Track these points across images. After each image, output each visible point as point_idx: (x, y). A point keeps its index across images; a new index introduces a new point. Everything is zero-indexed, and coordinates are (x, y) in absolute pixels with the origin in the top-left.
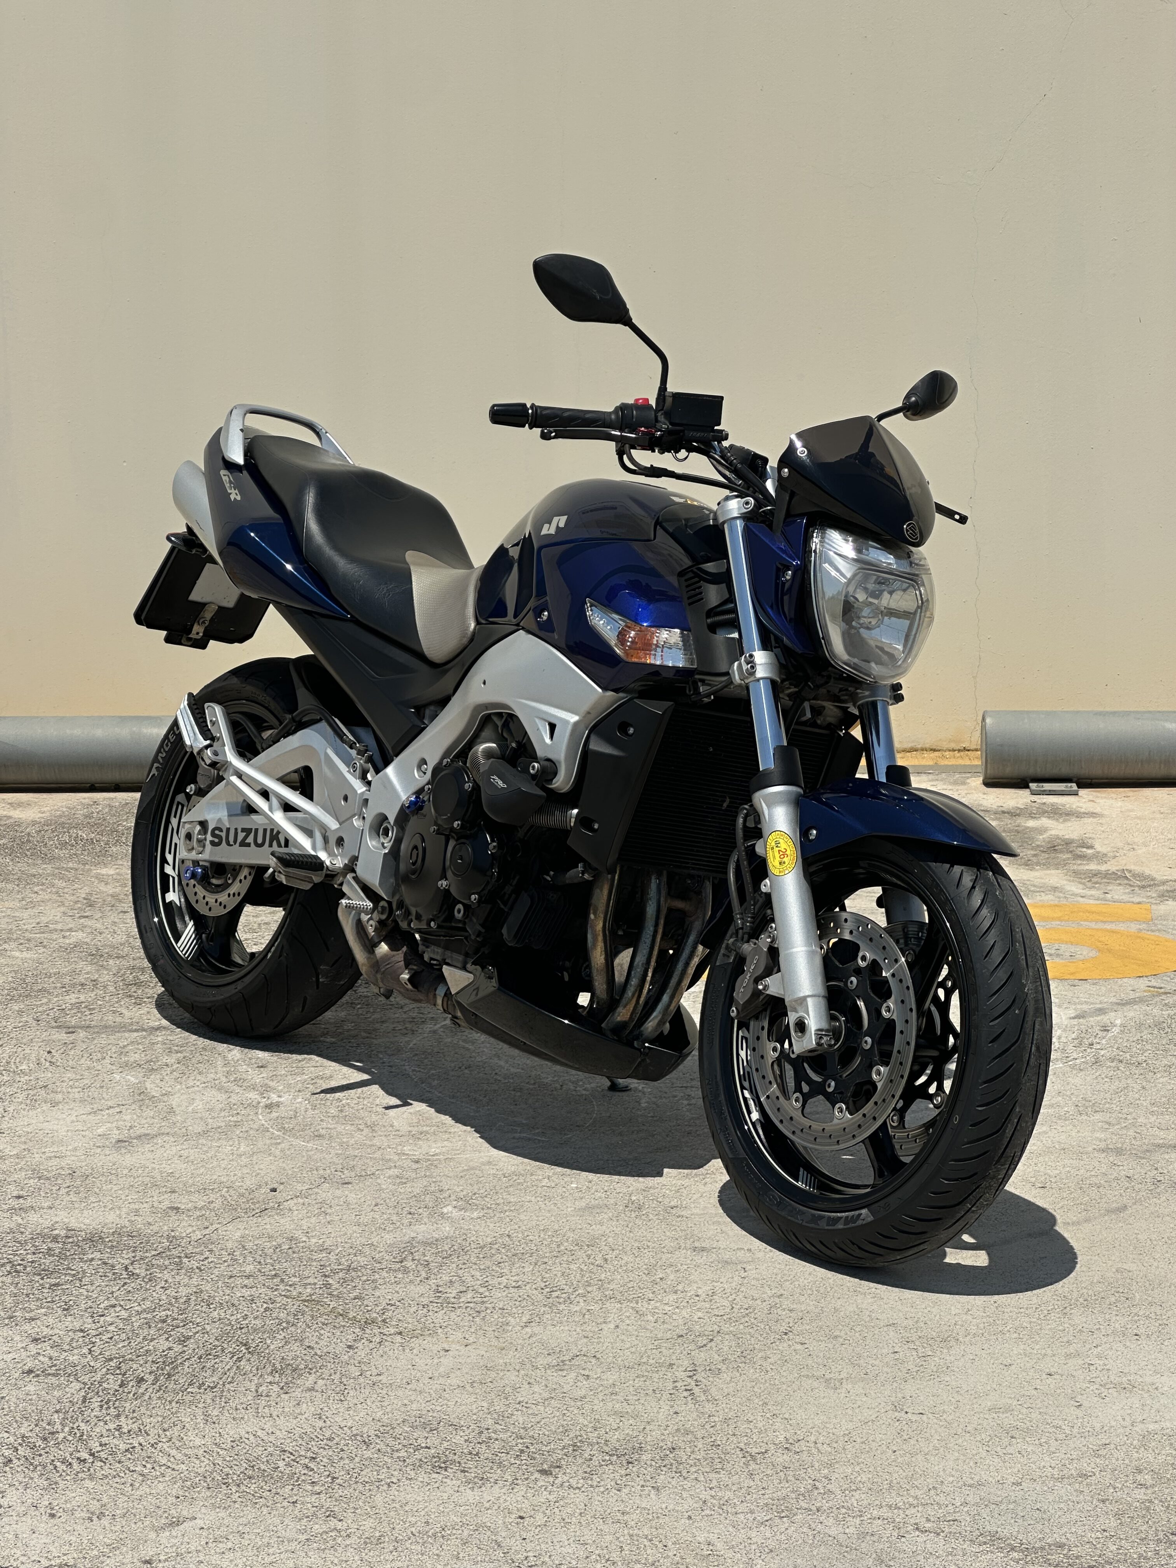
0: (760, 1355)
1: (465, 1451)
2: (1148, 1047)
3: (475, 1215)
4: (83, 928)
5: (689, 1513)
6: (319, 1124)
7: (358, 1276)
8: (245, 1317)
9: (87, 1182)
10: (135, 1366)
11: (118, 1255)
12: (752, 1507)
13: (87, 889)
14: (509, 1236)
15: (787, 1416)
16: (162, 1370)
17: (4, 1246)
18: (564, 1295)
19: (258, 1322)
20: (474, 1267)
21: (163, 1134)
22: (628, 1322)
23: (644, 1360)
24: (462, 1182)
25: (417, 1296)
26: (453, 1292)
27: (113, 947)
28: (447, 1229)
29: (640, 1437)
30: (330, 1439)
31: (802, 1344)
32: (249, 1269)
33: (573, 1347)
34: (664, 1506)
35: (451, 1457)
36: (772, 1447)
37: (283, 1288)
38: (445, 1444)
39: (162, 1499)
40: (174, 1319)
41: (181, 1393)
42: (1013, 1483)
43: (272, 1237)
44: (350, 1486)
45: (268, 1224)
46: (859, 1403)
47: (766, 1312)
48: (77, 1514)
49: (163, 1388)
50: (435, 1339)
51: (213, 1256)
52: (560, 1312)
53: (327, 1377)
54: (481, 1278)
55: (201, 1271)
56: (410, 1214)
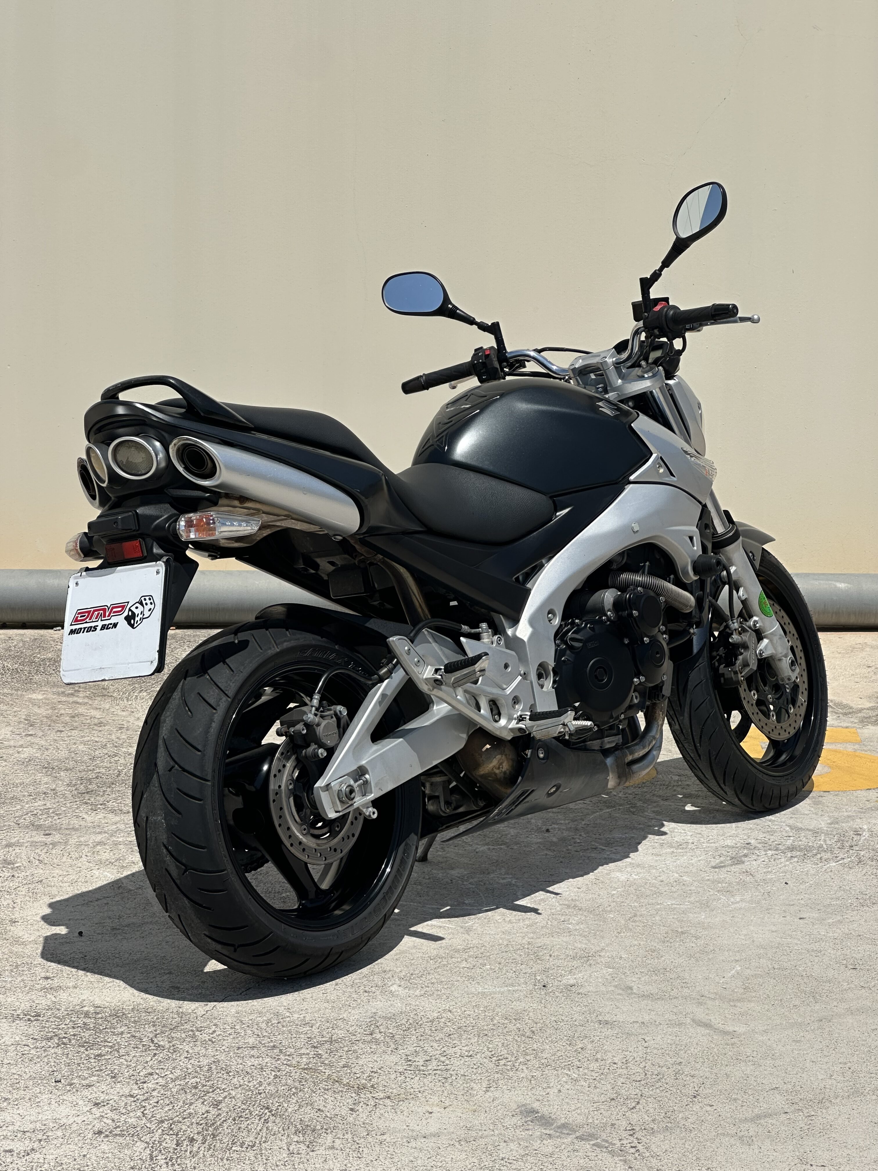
0: (681, 1115)
3: (418, 993)
4: (31, 745)
7: (340, 1047)
8: (260, 1082)
10: (184, 1127)
11: (142, 1029)
13: (25, 712)
14: (450, 1011)
16: (207, 1131)
17: (47, 1021)
18: (509, 1063)
20: (430, 1038)
21: (147, 923)
22: (567, 1087)
23: (590, 1121)
24: (398, 963)
25: (393, 1064)
26: (420, 1061)
28: (398, 1005)
31: (711, 1106)
32: (251, 1041)
37: (283, 1058)
40: (204, 1086)
41: (228, 1152)
46: (772, 1158)
47: (673, 1077)
49: (212, 1147)
50: (418, 1103)
51: (218, 1029)
52: (511, 1078)
53: (341, 1137)
54: (439, 1048)
55: (213, 1042)
56: (366, 992)
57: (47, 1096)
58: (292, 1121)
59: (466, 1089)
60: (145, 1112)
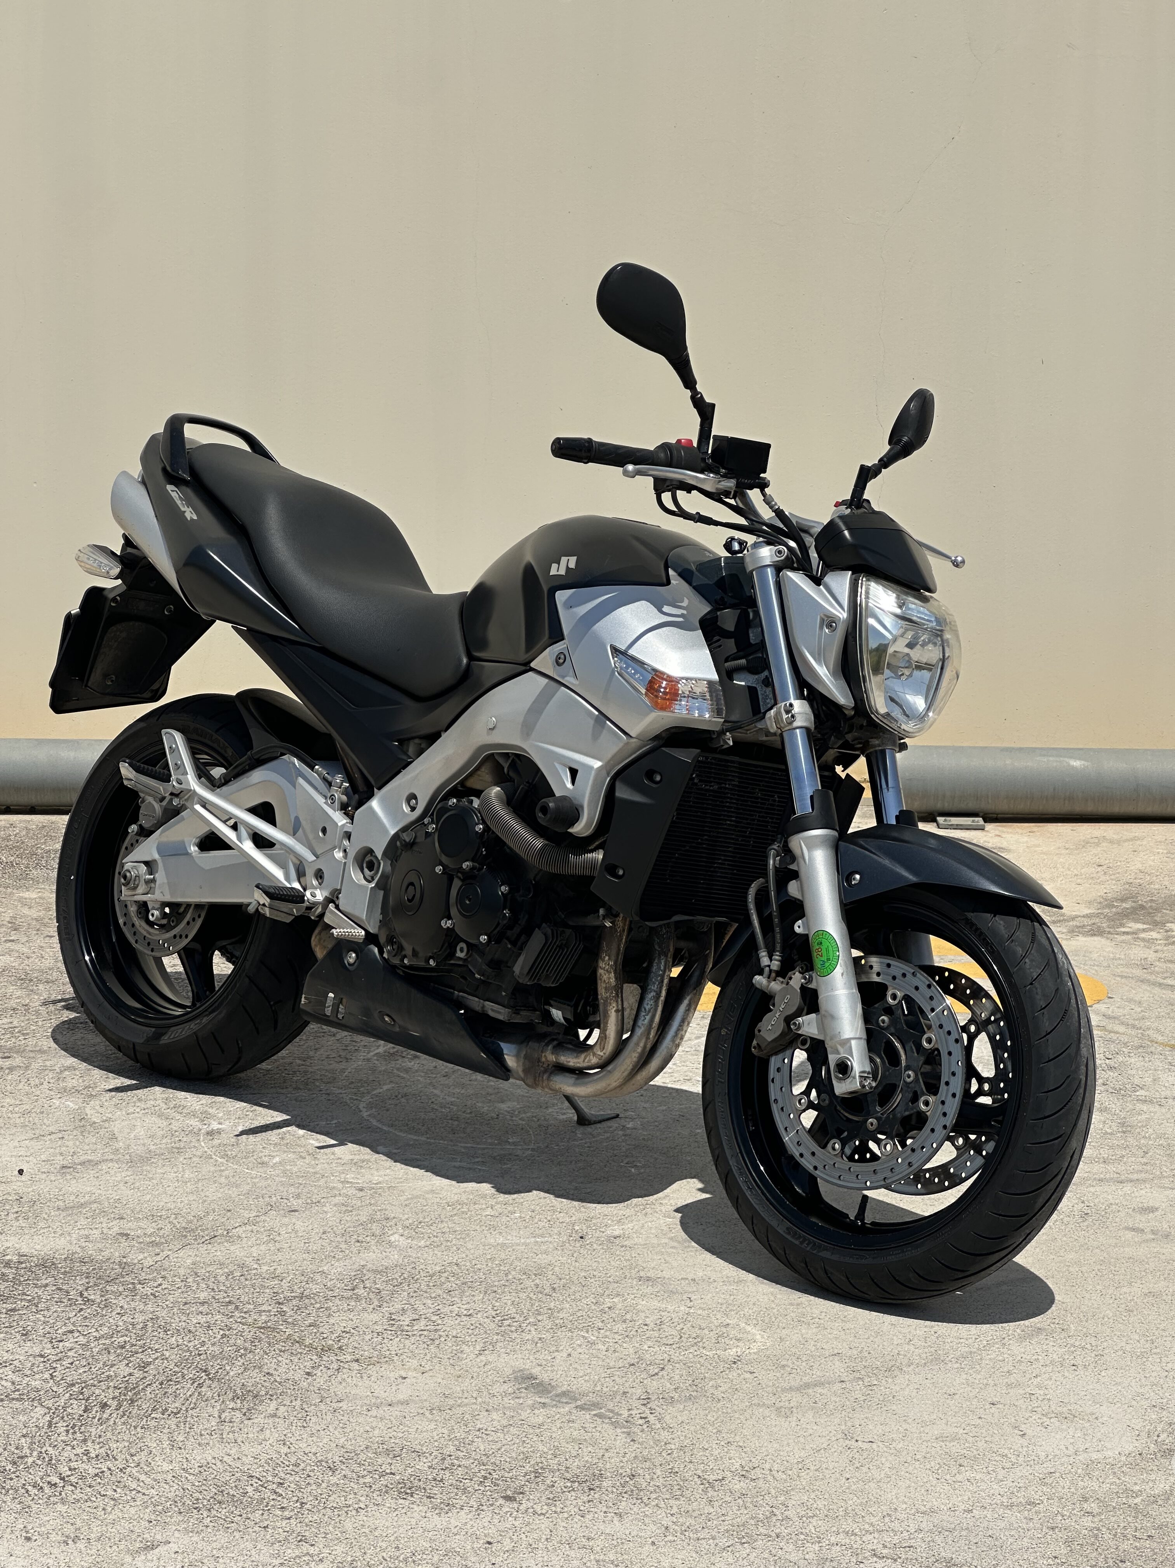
0: (711, 1383)
1: (430, 1477)
3: (422, 1243)
4: (10, 952)
5: (653, 1539)
6: (262, 1152)
7: (312, 1304)
8: (203, 1344)
9: (35, 1207)
10: (97, 1392)
11: (72, 1281)
12: (714, 1533)
13: (11, 913)
14: (457, 1265)
15: (741, 1444)
16: (125, 1395)
18: (515, 1324)
19: (216, 1349)
20: (425, 1295)
21: (107, 1160)
22: (580, 1350)
23: (598, 1388)
24: (407, 1209)
25: (371, 1323)
26: (406, 1320)
27: (41, 971)
28: (395, 1257)
29: (600, 1464)
30: (297, 1465)
31: (751, 1373)
32: (203, 1296)
34: (627, 1532)
35: (416, 1483)
36: (728, 1474)
37: (238, 1315)
38: (410, 1470)
39: (135, 1523)
40: (133, 1345)
41: (145, 1419)
42: (965, 1510)
43: (223, 1264)
44: (319, 1511)
45: (218, 1251)
46: (811, 1431)
47: (714, 1341)
48: (53, 1537)
49: (127, 1413)
50: (391, 1367)
51: (166, 1282)
52: (513, 1340)
53: (288, 1404)
54: (432, 1306)
55: (155, 1297)
56: (358, 1241)
58: (232, 1385)
59: (454, 1352)
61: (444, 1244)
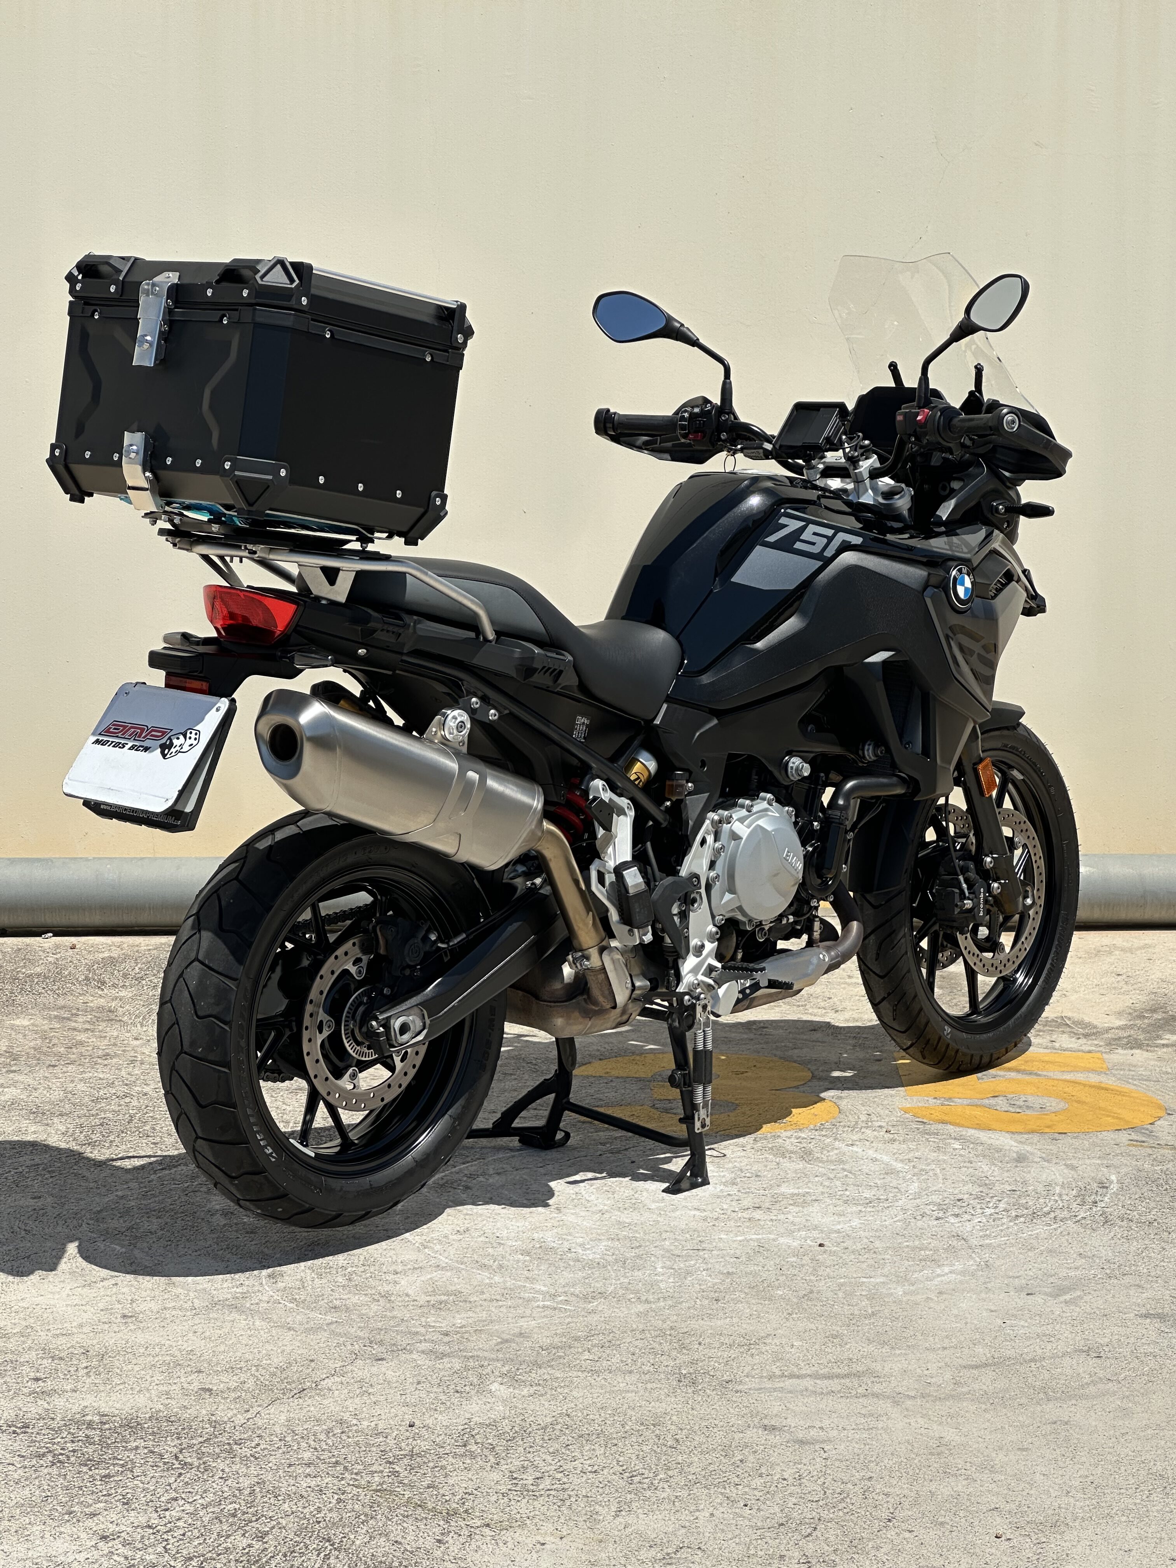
0: (870, 1544)
2: (1152, 1204)
3: (525, 1392)
4: (15, 1084)
6: (332, 1295)
7: (424, 1463)
8: (319, 1510)
9: (105, 1362)
11: (163, 1443)
14: (568, 1416)
17: (38, 1434)
18: (646, 1481)
20: (542, 1450)
21: (169, 1307)
22: (722, 1510)
23: (752, 1552)
25: (493, 1484)
26: (529, 1479)
28: (500, 1409)
31: (910, 1532)
32: (307, 1455)
33: (672, 1538)
37: (349, 1477)
40: (244, 1513)
43: (320, 1420)
45: (311, 1405)
47: (861, 1496)
50: (526, 1532)
51: (264, 1442)
52: (648, 1499)
54: (553, 1463)
55: (256, 1459)
56: (457, 1392)
57: (39, 1528)
58: (361, 1555)
59: (589, 1513)
60: (168, 1547)
61: (549, 1392)
